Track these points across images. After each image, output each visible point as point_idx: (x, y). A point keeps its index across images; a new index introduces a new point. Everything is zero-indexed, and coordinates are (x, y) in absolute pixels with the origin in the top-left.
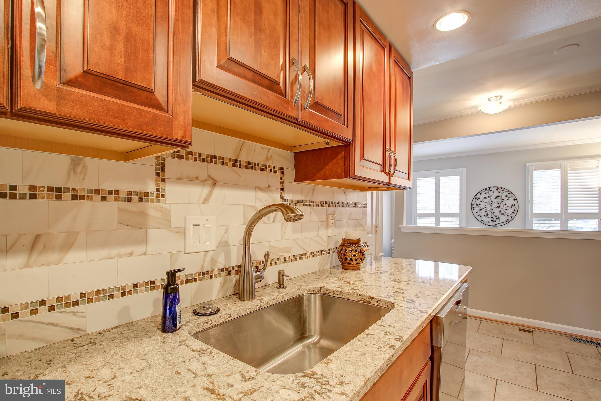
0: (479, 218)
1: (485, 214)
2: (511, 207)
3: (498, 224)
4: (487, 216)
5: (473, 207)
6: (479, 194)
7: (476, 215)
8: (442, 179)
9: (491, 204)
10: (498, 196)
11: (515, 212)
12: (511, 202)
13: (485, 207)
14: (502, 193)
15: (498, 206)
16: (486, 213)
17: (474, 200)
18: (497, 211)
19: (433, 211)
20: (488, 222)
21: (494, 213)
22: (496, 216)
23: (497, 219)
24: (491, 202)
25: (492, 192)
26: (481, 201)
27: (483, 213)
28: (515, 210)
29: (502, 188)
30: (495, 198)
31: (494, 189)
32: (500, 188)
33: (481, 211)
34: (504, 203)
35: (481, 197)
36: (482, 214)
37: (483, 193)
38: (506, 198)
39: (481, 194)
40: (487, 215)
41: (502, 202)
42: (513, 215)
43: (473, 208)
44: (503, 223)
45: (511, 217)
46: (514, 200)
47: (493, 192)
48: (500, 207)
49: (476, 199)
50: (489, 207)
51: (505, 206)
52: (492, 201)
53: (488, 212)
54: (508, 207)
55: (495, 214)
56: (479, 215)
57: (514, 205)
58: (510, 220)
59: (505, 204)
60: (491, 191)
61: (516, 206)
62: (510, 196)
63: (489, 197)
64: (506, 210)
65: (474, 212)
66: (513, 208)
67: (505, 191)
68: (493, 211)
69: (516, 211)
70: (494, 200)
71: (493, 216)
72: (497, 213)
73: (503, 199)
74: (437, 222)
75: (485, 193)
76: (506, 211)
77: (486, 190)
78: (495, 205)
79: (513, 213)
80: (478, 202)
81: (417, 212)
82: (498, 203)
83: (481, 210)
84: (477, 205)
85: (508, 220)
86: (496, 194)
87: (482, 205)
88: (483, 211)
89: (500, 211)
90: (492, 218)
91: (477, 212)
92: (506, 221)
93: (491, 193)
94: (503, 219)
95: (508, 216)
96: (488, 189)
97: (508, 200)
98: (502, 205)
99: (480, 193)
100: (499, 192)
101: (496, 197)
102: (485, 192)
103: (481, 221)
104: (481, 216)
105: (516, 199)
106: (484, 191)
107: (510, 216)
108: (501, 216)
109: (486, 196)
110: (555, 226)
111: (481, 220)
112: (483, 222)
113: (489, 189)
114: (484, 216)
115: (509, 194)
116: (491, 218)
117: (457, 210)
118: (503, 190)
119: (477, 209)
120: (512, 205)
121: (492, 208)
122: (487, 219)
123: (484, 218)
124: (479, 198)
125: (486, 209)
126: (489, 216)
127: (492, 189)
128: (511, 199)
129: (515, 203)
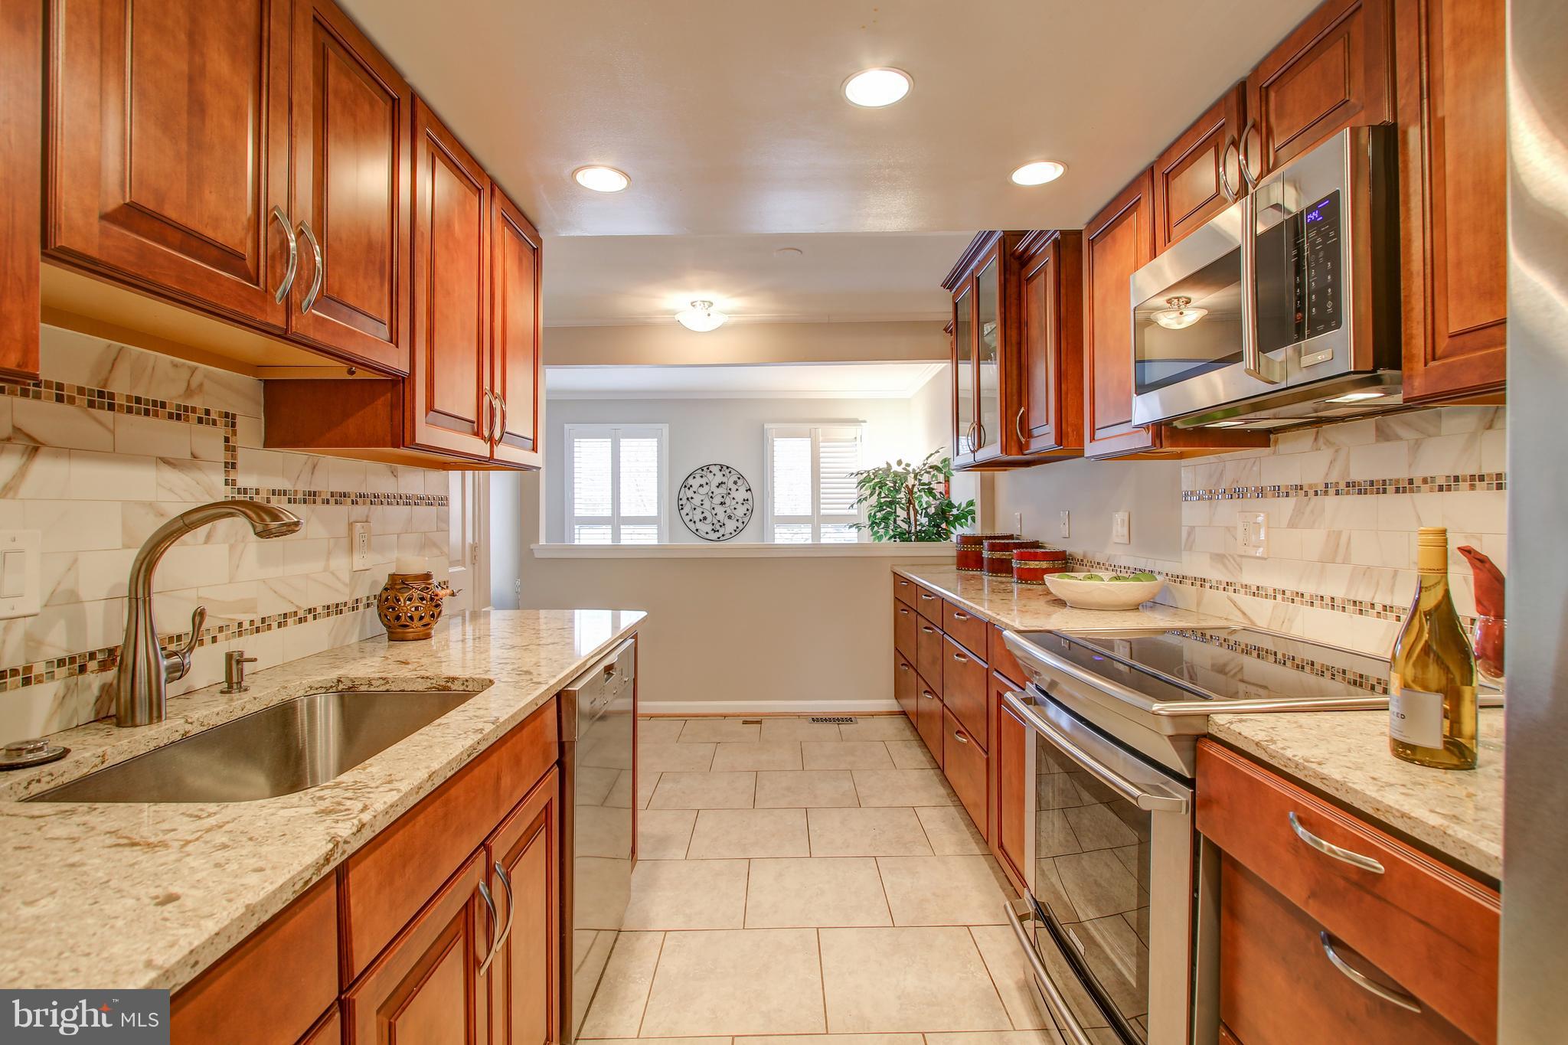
0: (691, 525)
1: (701, 517)
2: (743, 504)
3: (723, 535)
4: (705, 521)
5: (680, 503)
6: (692, 477)
7: (687, 519)
8: (624, 443)
9: (711, 497)
10: (722, 483)
11: (748, 513)
12: (741, 495)
13: (702, 504)
14: (729, 477)
15: (722, 502)
16: (704, 515)
17: (683, 488)
18: (720, 510)
19: (608, 513)
20: (707, 533)
21: (716, 514)
22: (719, 521)
23: (721, 526)
24: (710, 494)
25: (712, 474)
26: (694, 492)
27: (698, 516)
28: (748, 510)
29: (728, 468)
30: (718, 487)
31: (715, 469)
32: (725, 468)
33: (694, 512)
34: (731, 496)
35: (695, 483)
36: (697, 519)
37: (698, 476)
38: (734, 487)
39: (694, 477)
40: (705, 518)
41: (729, 494)
42: (746, 520)
43: (682, 505)
44: (731, 534)
45: (743, 523)
46: (747, 491)
47: (714, 475)
48: (725, 503)
49: (685, 486)
50: (707, 504)
51: (734, 502)
52: (712, 493)
53: (706, 514)
54: (737, 503)
55: (718, 518)
56: (691, 520)
57: (747, 500)
58: (740, 528)
59: (734, 499)
60: (711, 472)
61: (750, 502)
62: (740, 482)
63: (707, 484)
64: (735, 509)
65: (683, 512)
66: (746, 506)
67: (733, 472)
68: (714, 512)
69: (750, 511)
70: (717, 491)
71: (715, 522)
72: (721, 516)
73: (730, 489)
74: (616, 534)
75: (702, 477)
76: (735, 512)
77: (703, 470)
78: (718, 500)
79: (745, 514)
80: (690, 494)
81: (576, 515)
82: (723, 497)
83: (695, 509)
84: (688, 499)
85: (737, 528)
86: (719, 478)
87: (697, 501)
88: (699, 511)
89: (725, 512)
90: (713, 524)
91: (687, 514)
92: (735, 531)
93: (710, 476)
94: (731, 526)
95: (738, 520)
96: (705, 469)
97: (737, 490)
98: (728, 501)
99: (692, 475)
100: (724, 475)
101: (719, 484)
102: (701, 475)
103: (695, 532)
104: (695, 522)
105: (750, 490)
106: (700, 471)
107: (741, 521)
108: (727, 521)
109: (703, 481)
110: (801, 536)
111: (694, 529)
113: (708, 469)
114: (701, 520)
115: (739, 478)
116: (711, 525)
117: (653, 511)
118: (730, 472)
119: (687, 509)
120: (744, 500)
121: (713, 506)
122: (704, 528)
123: (699, 525)
124: (691, 486)
125: (703, 507)
126: (709, 521)
127: (711, 468)
128: (742, 489)
129: (748, 495)
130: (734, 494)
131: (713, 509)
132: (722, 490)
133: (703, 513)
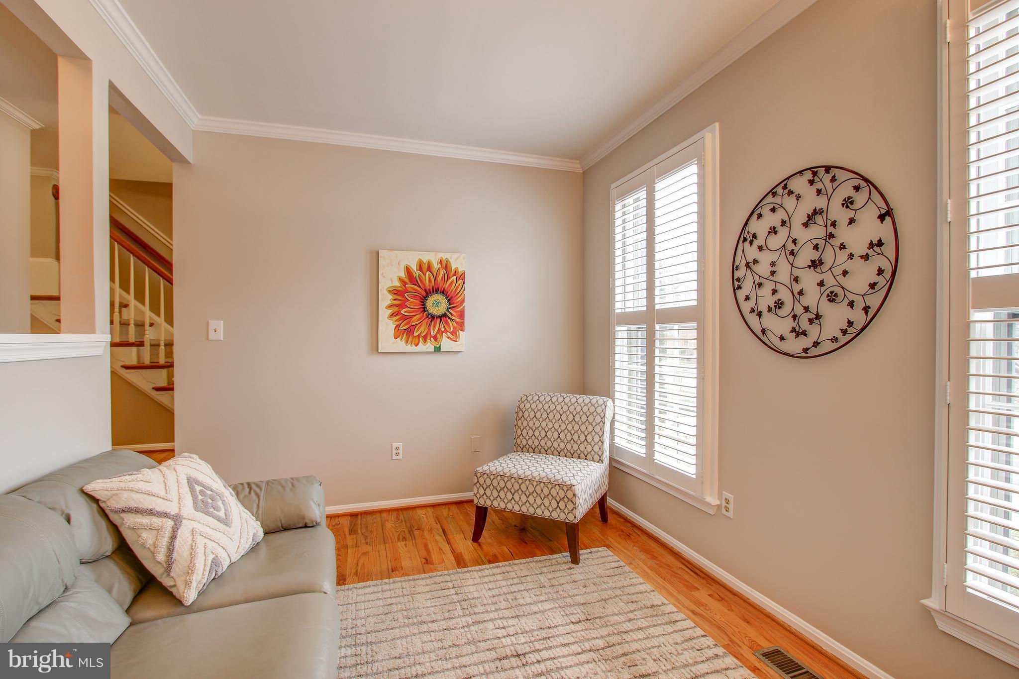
0: (753, 320)
1: (770, 301)
2: (866, 257)
3: (816, 344)
4: (780, 312)
5: (736, 275)
6: (755, 216)
7: (746, 307)
9: (792, 253)
10: (815, 212)
11: (882, 281)
12: (865, 231)
13: (773, 273)
14: (830, 191)
15: (813, 262)
16: (777, 297)
17: (741, 244)
18: (809, 280)
20: (782, 338)
21: (801, 293)
22: (806, 309)
23: (811, 321)
24: (790, 246)
25: (793, 197)
26: (760, 248)
27: (766, 300)
28: (880, 272)
29: (828, 169)
30: (806, 225)
31: (799, 185)
32: (821, 173)
33: (760, 293)
34: (836, 242)
35: (759, 227)
36: (764, 306)
37: (766, 211)
38: (844, 217)
39: (760, 216)
40: (779, 304)
41: (831, 236)
42: (873, 301)
43: (739, 280)
44: (834, 340)
45: (866, 309)
46: (882, 218)
47: (798, 197)
48: (821, 263)
49: (745, 240)
50: (784, 274)
51: (843, 256)
52: (795, 242)
53: (784, 295)
54: (851, 256)
55: (807, 300)
56: (753, 311)
57: (880, 243)
58: (859, 323)
59: (842, 247)
60: (791, 193)
61: (890, 248)
62: (860, 198)
63: (783, 223)
64: (845, 273)
65: (741, 294)
66: (879, 261)
67: (841, 175)
68: (797, 288)
69: (888, 274)
70: (803, 235)
71: (799, 310)
72: (812, 297)
73: (834, 224)
75: (774, 210)
76: (845, 281)
77: (774, 194)
78: (806, 255)
79: (872, 286)
81: (615, 311)
82: (817, 248)
83: (760, 285)
84: (747, 265)
85: (850, 323)
86: (809, 202)
87: (763, 269)
88: (768, 287)
89: (821, 284)
91: (747, 298)
92: (844, 332)
93: (790, 203)
94: (832, 319)
95: (851, 304)
96: (779, 190)
97: (852, 221)
98: (828, 257)
99: (756, 213)
100: (819, 192)
101: (810, 217)
102: (771, 206)
103: (760, 334)
104: (759, 314)
105: (888, 212)
106: (770, 199)
107: (860, 304)
108: (826, 308)
109: (777, 220)
111: (758, 330)
112: (764, 338)
113: (785, 187)
114: (770, 310)
115: (857, 188)
116: (790, 319)
117: (690, 296)
118: (833, 179)
119: (747, 287)
120: (871, 246)
121: (796, 272)
122: (779, 325)
123: (769, 321)
124: (754, 236)
125: (777, 278)
126: (786, 310)
127: (794, 185)
128: (868, 218)
129: (884, 231)
130: (844, 234)
131: (796, 280)
132: (817, 231)
133: (774, 291)
